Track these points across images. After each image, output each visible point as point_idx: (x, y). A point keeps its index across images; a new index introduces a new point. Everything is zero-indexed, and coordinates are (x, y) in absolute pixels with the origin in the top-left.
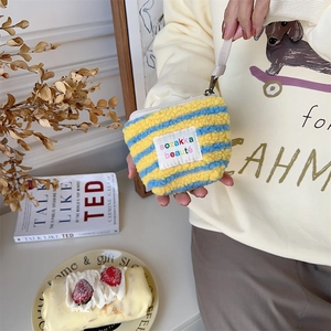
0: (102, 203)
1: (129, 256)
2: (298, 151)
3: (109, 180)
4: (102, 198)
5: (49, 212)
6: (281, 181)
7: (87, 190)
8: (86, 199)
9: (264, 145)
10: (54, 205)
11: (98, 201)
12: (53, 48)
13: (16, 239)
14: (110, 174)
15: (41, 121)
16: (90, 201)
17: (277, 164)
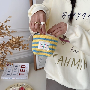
0: (24, 71)
1: (28, 85)
2: (70, 58)
3: (27, 65)
4: (25, 70)
5: (11, 72)
6: (67, 66)
7: (21, 67)
8: (21, 70)
9: (62, 57)
10: (12, 71)
11: (24, 70)
12: (15, 32)
13: (1, 78)
14: (28, 64)
15: (9, 47)
16: (22, 70)
17: (66, 62)
